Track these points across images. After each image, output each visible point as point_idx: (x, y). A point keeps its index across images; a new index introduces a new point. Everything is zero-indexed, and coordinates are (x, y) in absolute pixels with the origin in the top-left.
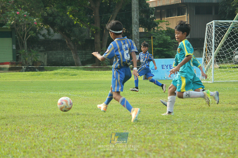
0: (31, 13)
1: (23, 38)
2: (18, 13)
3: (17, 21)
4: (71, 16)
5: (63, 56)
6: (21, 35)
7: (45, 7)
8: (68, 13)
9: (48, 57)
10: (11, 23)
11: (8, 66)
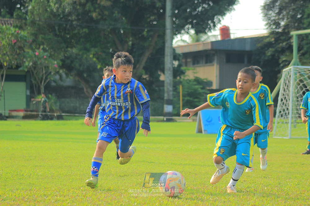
0: (51, 54)
1: (41, 83)
2: (37, 54)
3: (35, 63)
4: (95, 59)
5: (78, 105)
6: (39, 79)
7: (67, 47)
8: (91, 56)
9: (60, 105)
10: (29, 65)
11: (22, 114)
